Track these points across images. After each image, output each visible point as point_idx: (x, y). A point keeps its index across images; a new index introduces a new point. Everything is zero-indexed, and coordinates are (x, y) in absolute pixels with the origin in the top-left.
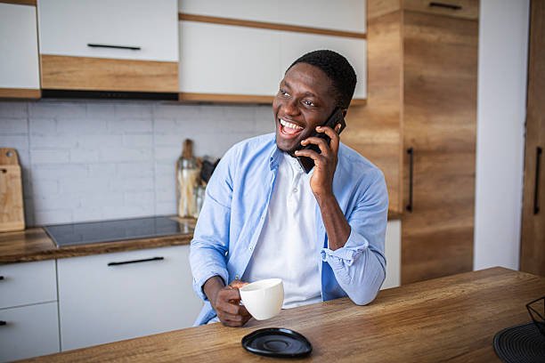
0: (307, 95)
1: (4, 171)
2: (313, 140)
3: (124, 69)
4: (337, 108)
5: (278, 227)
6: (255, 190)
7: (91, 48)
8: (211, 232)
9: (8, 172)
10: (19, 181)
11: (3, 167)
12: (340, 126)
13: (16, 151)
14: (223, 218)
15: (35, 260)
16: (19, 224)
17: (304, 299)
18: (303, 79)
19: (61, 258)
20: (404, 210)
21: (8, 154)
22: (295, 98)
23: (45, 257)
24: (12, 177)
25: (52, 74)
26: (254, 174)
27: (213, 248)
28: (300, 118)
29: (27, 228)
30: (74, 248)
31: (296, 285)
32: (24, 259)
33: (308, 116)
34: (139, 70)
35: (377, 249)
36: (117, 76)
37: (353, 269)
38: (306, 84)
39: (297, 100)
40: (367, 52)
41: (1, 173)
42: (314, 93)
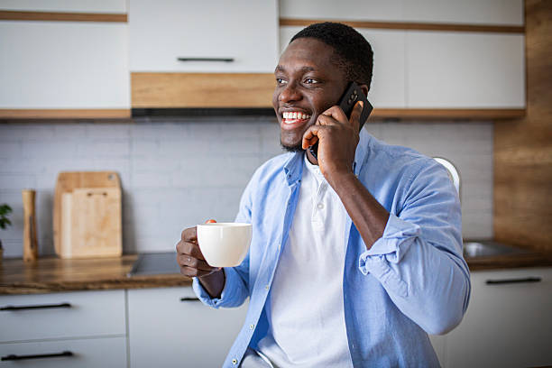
1: (105, 194)
7: (181, 62)
9: (108, 197)
10: (118, 206)
11: (104, 190)
13: (118, 175)
15: (101, 289)
16: (115, 250)
19: (130, 288)
21: (110, 177)
22: (291, 79)
23: (113, 286)
24: (112, 201)
28: (304, 103)
29: (124, 253)
30: (144, 278)
36: (210, 92)
38: (299, 59)
39: (295, 81)
40: (526, 50)
41: (102, 196)
42: (312, 66)
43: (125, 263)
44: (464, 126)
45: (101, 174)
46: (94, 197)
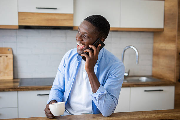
0: (85, 33)
1: (7, 56)
2: (87, 50)
3: (50, 17)
4: (98, 38)
5: (80, 84)
6: (72, 69)
7: (37, 9)
8: (58, 84)
9: (8, 57)
10: (12, 61)
11: (7, 55)
12: (100, 45)
13: (12, 49)
14: (62, 79)
15: (9, 91)
16: (11, 77)
17: (88, 113)
18: (84, 27)
19: (19, 91)
20: (176, 81)
21: (8, 50)
23: (13, 90)
24: (9, 59)
25: (22, 19)
26: (73, 62)
27: (58, 90)
28: (83, 42)
29: (14, 79)
30: (24, 87)
31: (85, 107)
32: (5, 90)
33: (86, 41)
34: (57, 17)
35: (113, 95)
36: (48, 20)
37: (100, 101)
40: (165, 7)
41: (5, 57)
42: (87, 32)
43: (14, 82)
44: (142, 33)
45: (5, 48)
46: (3, 57)
